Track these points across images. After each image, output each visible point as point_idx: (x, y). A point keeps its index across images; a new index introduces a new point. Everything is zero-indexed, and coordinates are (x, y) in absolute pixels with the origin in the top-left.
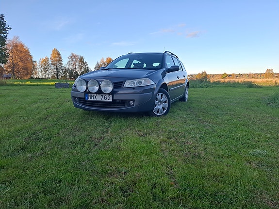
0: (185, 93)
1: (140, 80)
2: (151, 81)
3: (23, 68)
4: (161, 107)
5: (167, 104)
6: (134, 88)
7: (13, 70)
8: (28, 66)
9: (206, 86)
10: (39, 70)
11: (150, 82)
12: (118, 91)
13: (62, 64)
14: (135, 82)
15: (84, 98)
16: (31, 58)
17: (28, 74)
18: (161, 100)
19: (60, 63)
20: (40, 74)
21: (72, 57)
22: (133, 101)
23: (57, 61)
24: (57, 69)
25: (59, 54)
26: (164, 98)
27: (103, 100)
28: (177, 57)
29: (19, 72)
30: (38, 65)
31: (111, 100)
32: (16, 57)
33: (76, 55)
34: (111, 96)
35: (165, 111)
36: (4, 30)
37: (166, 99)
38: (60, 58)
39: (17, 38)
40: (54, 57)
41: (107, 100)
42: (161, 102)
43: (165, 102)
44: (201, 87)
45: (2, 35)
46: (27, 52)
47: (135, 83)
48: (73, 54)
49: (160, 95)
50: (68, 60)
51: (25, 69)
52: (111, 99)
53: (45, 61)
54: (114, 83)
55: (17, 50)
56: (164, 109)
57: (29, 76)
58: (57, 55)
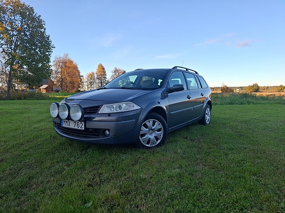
0: (204, 114)
1: (120, 104)
2: (135, 106)
3: (70, 83)
4: (152, 137)
5: (161, 132)
6: (109, 115)
7: (62, 84)
8: (75, 80)
9: (248, 102)
10: (85, 84)
11: (133, 106)
12: (94, 118)
13: (106, 78)
14: (114, 106)
15: (60, 124)
16: (79, 73)
17: (74, 87)
18: (153, 128)
19: (104, 77)
20: (86, 87)
21: (115, 71)
22: (109, 130)
23: (101, 75)
24: (101, 82)
25: (104, 69)
26: (158, 125)
27: (76, 128)
28: (196, 73)
29: (67, 86)
30: (85, 79)
31: (83, 129)
32: (64, 73)
33: (119, 70)
34: (83, 123)
35: (159, 141)
36: (49, 49)
37: (161, 126)
38: (105, 72)
39: (67, 55)
40: (100, 72)
41: (80, 128)
42: (153, 130)
43: (159, 130)
44: (242, 103)
45: (47, 53)
46: (76, 68)
47: (114, 108)
48: (116, 69)
49: (151, 123)
50: (112, 74)
51: (72, 83)
52: (83, 127)
53: (91, 76)
54: (84, 109)
55: (65, 66)
56: (157, 139)
57: (75, 90)
58: (102, 70)
